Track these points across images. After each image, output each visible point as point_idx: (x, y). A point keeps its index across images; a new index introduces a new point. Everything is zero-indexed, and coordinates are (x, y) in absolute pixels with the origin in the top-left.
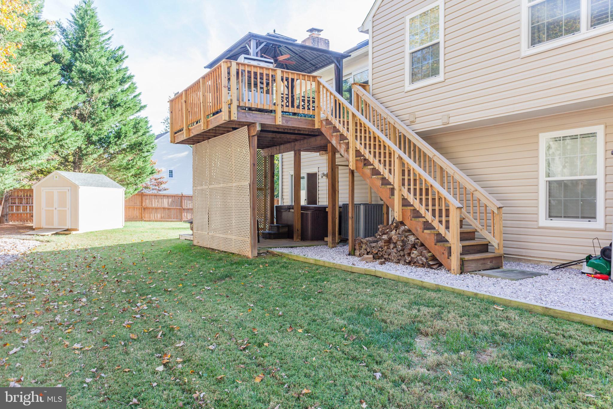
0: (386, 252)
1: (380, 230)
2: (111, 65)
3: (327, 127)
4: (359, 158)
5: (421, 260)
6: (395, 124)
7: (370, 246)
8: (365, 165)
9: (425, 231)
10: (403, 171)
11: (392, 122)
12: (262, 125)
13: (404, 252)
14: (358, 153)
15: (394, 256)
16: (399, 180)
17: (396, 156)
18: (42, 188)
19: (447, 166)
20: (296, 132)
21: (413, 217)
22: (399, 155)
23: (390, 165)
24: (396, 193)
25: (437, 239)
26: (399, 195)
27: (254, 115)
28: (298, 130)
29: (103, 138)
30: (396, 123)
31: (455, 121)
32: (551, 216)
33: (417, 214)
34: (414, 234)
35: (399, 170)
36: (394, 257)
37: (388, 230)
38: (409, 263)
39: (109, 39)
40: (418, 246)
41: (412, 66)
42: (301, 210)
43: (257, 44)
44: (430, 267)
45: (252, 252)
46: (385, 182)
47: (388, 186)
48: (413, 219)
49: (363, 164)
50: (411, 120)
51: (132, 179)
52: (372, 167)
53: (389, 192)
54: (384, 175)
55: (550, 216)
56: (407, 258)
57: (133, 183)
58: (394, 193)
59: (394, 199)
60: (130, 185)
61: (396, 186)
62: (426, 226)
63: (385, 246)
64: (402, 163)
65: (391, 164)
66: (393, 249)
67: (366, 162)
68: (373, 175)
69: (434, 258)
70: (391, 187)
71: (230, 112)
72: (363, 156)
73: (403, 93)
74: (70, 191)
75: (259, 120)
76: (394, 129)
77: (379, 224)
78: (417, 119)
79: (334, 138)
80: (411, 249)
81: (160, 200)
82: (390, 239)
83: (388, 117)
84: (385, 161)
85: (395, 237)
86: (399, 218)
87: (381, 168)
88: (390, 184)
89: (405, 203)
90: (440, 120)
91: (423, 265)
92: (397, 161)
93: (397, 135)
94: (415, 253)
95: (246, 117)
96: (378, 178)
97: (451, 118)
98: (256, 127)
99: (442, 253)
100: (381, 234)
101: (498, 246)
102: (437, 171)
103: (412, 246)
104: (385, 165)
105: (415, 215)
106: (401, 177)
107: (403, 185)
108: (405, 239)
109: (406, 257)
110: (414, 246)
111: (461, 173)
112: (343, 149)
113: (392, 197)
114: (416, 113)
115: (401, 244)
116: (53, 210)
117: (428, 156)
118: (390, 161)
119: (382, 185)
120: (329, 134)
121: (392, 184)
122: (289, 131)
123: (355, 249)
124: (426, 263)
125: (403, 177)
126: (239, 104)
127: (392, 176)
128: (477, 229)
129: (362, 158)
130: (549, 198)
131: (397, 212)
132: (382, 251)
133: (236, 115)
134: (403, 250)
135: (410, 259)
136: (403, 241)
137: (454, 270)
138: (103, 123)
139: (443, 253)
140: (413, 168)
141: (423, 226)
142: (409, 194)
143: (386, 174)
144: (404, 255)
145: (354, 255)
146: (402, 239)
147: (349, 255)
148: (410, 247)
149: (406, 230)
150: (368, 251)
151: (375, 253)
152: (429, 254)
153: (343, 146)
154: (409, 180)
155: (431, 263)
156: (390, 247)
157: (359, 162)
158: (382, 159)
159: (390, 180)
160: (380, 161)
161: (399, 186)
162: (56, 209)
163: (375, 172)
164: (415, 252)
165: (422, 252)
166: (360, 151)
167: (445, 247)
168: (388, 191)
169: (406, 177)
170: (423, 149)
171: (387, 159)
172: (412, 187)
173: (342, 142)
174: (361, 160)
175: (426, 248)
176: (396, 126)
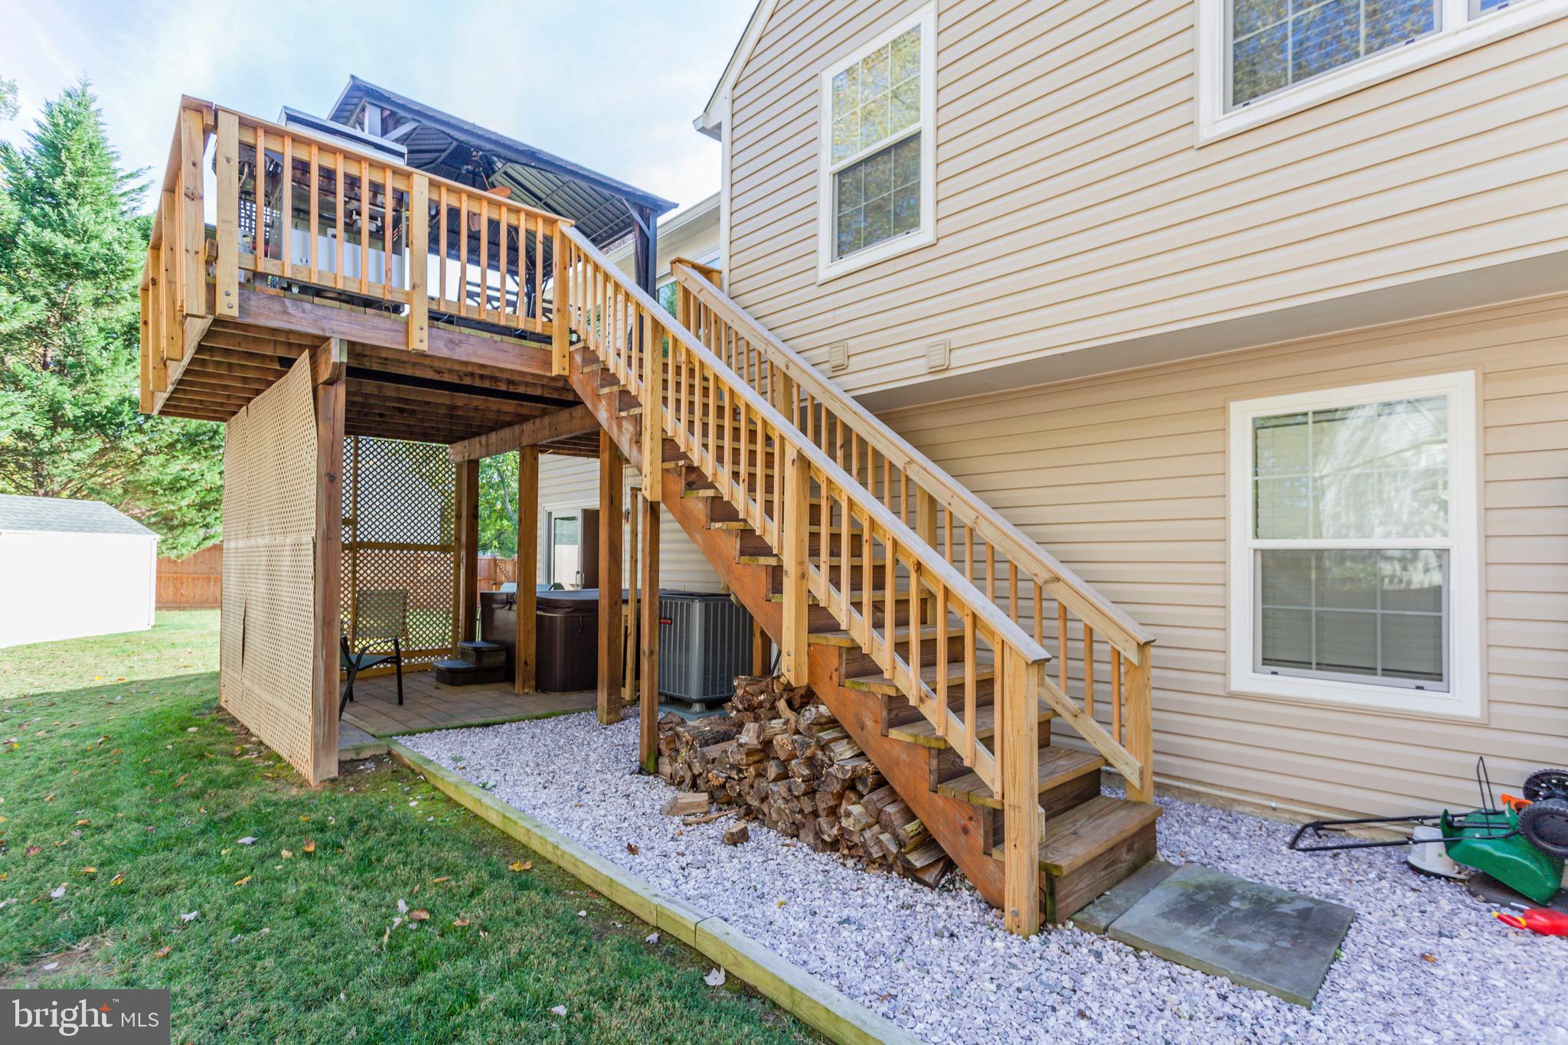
0: (752, 787)
1: (740, 692)
2: (130, 242)
3: (586, 370)
4: (671, 465)
5: (879, 842)
6: (787, 367)
7: (703, 755)
8: (690, 486)
9: (895, 734)
10: (815, 510)
11: (780, 363)
12: (353, 348)
13: (813, 799)
14: (669, 448)
15: (780, 811)
16: (799, 540)
17: (791, 455)
19: (954, 494)
20: (503, 387)
21: (848, 676)
22: (799, 453)
23: (769, 489)
24: (789, 584)
25: (939, 770)
26: (798, 594)
27: (320, 312)
28: (510, 382)
29: (100, 414)
30: (791, 366)
31: (967, 361)
32: (1270, 659)
33: (861, 666)
34: (848, 737)
35: (799, 506)
36: (779, 814)
37: (762, 697)
38: (834, 846)
39: (141, 189)
40: (865, 785)
41: (839, 212)
42: (538, 609)
43: (383, 120)
44: (910, 873)
45: (316, 766)
46: (753, 545)
47: (763, 561)
48: (848, 682)
49: (683, 483)
50: (834, 363)
51: (192, 514)
52: (710, 493)
53: (764, 578)
54: (750, 521)
55: (1266, 661)
56: (825, 827)
57: (197, 523)
58: (781, 583)
59: (780, 605)
60: (189, 528)
61: (789, 563)
62: (894, 713)
63: (749, 765)
64: (811, 484)
65: (772, 486)
66: (776, 780)
67: (693, 477)
68: (713, 520)
69: (926, 841)
70: (773, 561)
71: (211, 288)
72: (684, 456)
73: (814, 287)
75: (341, 329)
76: (785, 385)
77: (737, 675)
78: (852, 360)
79: (604, 403)
80: (840, 796)
82: (767, 744)
83: (770, 350)
84: (752, 476)
85: (783, 742)
86: (797, 676)
87: (738, 496)
88: (767, 551)
89: (820, 621)
90: (923, 361)
91: (885, 864)
92: (791, 473)
93: (795, 406)
94: (855, 811)
95: (285, 312)
96: (728, 531)
97: (954, 354)
98: (328, 351)
99: (959, 829)
100: (740, 707)
101: (1141, 779)
102: (918, 510)
103: (842, 786)
104: (752, 489)
105: (855, 666)
106: (807, 529)
107: (814, 552)
108: (820, 754)
109: (823, 821)
110: (851, 785)
111: (996, 517)
112: (628, 436)
113: (775, 599)
114: (850, 342)
115: (806, 772)
117: (891, 464)
118: (769, 478)
119: (742, 553)
120: (589, 390)
121: (775, 551)
122: (478, 383)
123: (660, 754)
124: (896, 857)
125: (814, 529)
126: (256, 265)
127: (773, 526)
128: (1059, 709)
129: (681, 463)
130: (1264, 602)
131: (793, 653)
132: (741, 780)
133: (234, 300)
134: (811, 793)
135: (835, 831)
136: (811, 761)
137: (1016, 914)
138: (100, 377)
139: (965, 831)
140: (850, 499)
141: (885, 713)
142: (833, 590)
143: (757, 520)
144: (815, 814)
145: (656, 773)
146: (808, 753)
147: (641, 771)
148: (836, 787)
149: (823, 720)
150: (696, 772)
151: (715, 783)
152: (911, 827)
153: (628, 427)
154: (835, 538)
155: (918, 860)
156: (765, 770)
157: (672, 478)
158: (743, 469)
159: (767, 539)
160: (736, 475)
161: (801, 563)
163: (721, 510)
164: (856, 809)
165: (880, 811)
166: (676, 440)
167: (975, 808)
168: (763, 576)
169: (824, 530)
170: (872, 441)
171: (760, 470)
172: (845, 562)
173: (623, 414)
174: (677, 471)
175: (894, 797)
176: (793, 373)
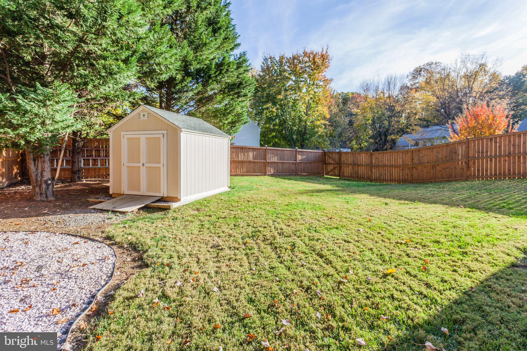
18: (123, 133)
74: (165, 136)
81: (246, 154)
116: (139, 167)
162: (143, 165)
